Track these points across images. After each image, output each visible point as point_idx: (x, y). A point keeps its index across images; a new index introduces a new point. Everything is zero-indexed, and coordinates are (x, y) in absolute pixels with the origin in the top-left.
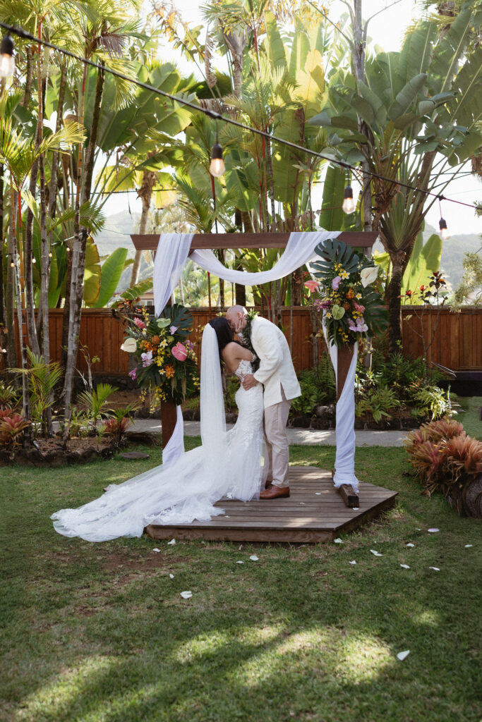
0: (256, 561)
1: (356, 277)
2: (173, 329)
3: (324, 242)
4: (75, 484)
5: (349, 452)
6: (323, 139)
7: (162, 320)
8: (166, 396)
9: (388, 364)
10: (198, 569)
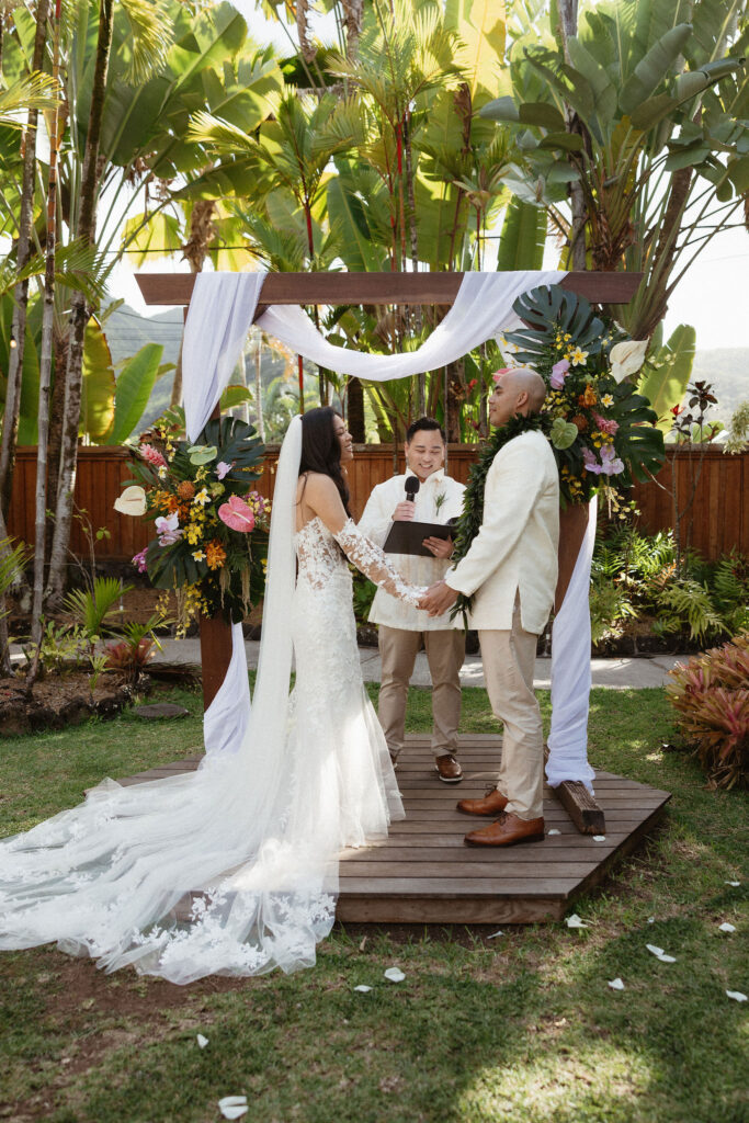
0: (398, 984)
1: (600, 363)
2: (223, 469)
3: (533, 292)
4: (36, 773)
5: (578, 716)
6: (501, 148)
7: (201, 448)
8: (209, 607)
9: (609, 542)
10: (265, 1011)
